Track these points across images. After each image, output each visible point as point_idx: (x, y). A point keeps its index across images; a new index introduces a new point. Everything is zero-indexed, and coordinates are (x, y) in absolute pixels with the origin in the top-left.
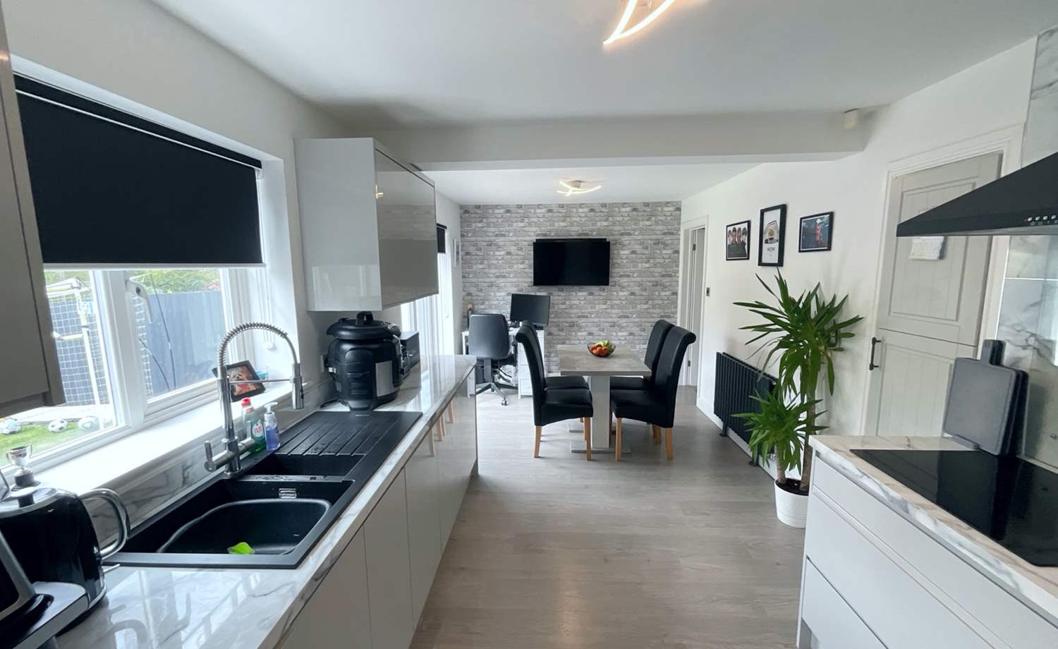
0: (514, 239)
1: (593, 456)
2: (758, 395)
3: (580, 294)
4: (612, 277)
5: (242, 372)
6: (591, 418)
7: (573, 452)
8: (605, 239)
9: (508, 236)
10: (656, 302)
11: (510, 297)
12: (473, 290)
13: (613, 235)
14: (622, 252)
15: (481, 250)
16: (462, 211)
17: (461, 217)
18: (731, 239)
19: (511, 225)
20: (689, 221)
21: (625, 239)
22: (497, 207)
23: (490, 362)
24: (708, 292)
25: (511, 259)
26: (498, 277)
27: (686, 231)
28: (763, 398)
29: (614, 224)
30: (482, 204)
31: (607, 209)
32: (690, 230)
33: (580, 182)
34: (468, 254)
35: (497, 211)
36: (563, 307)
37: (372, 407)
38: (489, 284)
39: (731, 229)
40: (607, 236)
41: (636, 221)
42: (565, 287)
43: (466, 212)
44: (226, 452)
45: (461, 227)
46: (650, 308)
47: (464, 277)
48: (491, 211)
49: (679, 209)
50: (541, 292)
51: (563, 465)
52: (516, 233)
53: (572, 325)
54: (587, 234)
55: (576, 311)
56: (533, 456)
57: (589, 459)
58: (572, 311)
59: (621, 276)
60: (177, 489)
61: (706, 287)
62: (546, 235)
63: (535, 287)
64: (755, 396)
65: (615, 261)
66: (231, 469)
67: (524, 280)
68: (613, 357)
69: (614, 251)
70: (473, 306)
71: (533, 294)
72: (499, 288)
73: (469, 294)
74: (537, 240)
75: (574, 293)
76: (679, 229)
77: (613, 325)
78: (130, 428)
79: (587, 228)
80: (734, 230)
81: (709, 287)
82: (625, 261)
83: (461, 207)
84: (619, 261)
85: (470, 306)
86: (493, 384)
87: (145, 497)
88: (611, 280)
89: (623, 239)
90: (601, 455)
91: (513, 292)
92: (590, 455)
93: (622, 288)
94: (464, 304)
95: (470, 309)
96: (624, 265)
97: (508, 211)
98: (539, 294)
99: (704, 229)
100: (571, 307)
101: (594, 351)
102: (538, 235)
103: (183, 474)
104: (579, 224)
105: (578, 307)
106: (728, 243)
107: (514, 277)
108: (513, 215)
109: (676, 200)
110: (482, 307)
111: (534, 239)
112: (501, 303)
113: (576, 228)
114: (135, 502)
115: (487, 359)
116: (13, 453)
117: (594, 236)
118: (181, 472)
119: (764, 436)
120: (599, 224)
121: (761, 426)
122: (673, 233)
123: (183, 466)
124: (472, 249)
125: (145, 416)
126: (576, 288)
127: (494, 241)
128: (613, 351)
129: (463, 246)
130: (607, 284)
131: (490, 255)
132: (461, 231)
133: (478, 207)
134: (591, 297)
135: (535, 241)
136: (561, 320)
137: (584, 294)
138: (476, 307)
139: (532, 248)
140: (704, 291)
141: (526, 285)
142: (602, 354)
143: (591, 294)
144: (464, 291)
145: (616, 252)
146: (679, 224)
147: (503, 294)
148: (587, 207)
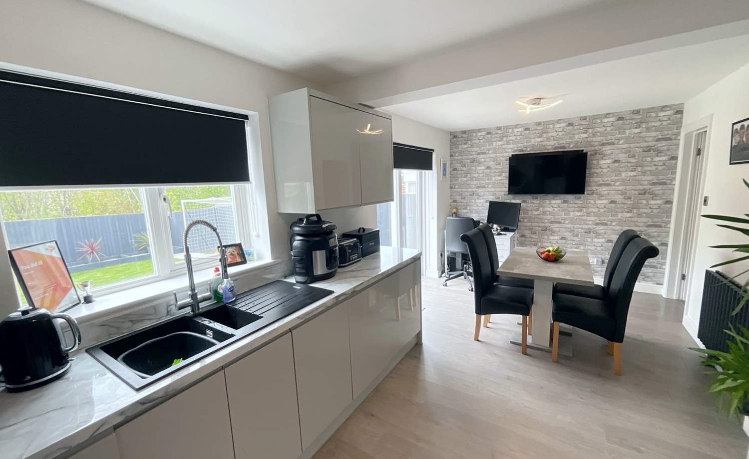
0: (493, 155)
1: (529, 351)
2: (733, 330)
3: (554, 202)
4: (589, 186)
5: (235, 250)
6: (528, 317)
7: (511, 342)
8: (583, 150)
9: (488, 154)
10: (642, 210)
11: (488, 204)
12: (458, 198)
13: (593, 146)
14: (602, 162)
15: (465, 166)
16: (452, 137)
17: (451, 142)
18: (737, 138)
19: (492, 144)
20: (690, 123)
21: (607, 149)
22: (480, 130)
23: (461, 255)
24: (705, 201)
25: (490, 172)
26: (478, 187)
27: (688, 136)
28: (738, 334)
29: (594, 135)
30: (466, 130)
31: (589, 122)
32: (695, 133)
33: (540, 99)
34: (455, 169)
35: (479, 134)
36: (536, 213)
37: (308, 282)
38: (471, 193)
39: (738, 126)
40: (585, 147)
41: (621, 130)
42: (539, 196)
43: (455, 137)
44: (190, 299)
45: (451, 149)
46: (634, 217)
47: (451, 188)
48: (474, 134)
49: (680, 112)
50: (516, 200)
51: (496, 352)
52: (495, 150)
53: (545, 229)
54: (564, 147)
55: (549, 217)
56: (474, 339)
57: (525, 353)
58: (545, 217)
59: (600, 185)
60: (162, 317)
61: (705, 195)
62: (522, 150)
63: (510, 195)
64: (730, 330)
65: (593, 171)
66: (193, 311)
67: (501, 190)
68: (562, 262)
69: (592, 162)
70: (457, 211)
71: (508, 201)
72: (479, 196)
73: (455, 201)
74: (512, 155)
75: (548, 201)
76: (679, 134)
77: (588, 232)
78: (160, 277)
79: (564, 141)
80: (743, 127)
81: (706, 195)
82: (605, 170)
83: (451, 133)
84: (599, 171)
85: (454, 210)
86: (465, 273)
87: (140, 319)
88: (587, 188)
89: (604, 149)
90: (539, 352)
91: (491, 200)
92: (524, 349)
93: (601, 196)
94: (450, 209)
95: (454, 213)
96: (604, 175)
97: (489, 133)
98: (514, 201)
99: (706, 131)
100: (544, 213)
101: (543, 256)
102: (515, 151)
103: (167, 309)
104: (555, 139)
105: (551, 214)
106: (734, 144)
107: (492, 187)
108: (493, 136)
109: (677, 103)
110: (465, 211)
111: (510, 155)
112: (480, 208)
113: (552, 143)
114: (132, 321)
115: (458, 253)
116: (81, 285)
117: (572, 148)
118: (166, 307)
119: (734, 384)
120: (576, 136)
121: (731, 372)
122: (671, 140)
123: (167, 304)
124: (458, 166)
125: (171, 271)
126: (550, 196)
127: (477, 158)
128: (563, 256)
129: (451, 164)
130: (582, 192)
131: (472, 170)
132: (451, 153)
133: (464, 132)
134: (566, 205)
135: (511, 156)
136: (534, 224)
137: (558, 201)
138: (459, 211)
139: (508, 162)
140: (701, 200)
141: (503, 193)
142: (549, 259)
143: (565, 202)
144: (451, 199)
145: (595, 162)
146: (679, 128)
147: (482, 201)
148: (565, 122)
